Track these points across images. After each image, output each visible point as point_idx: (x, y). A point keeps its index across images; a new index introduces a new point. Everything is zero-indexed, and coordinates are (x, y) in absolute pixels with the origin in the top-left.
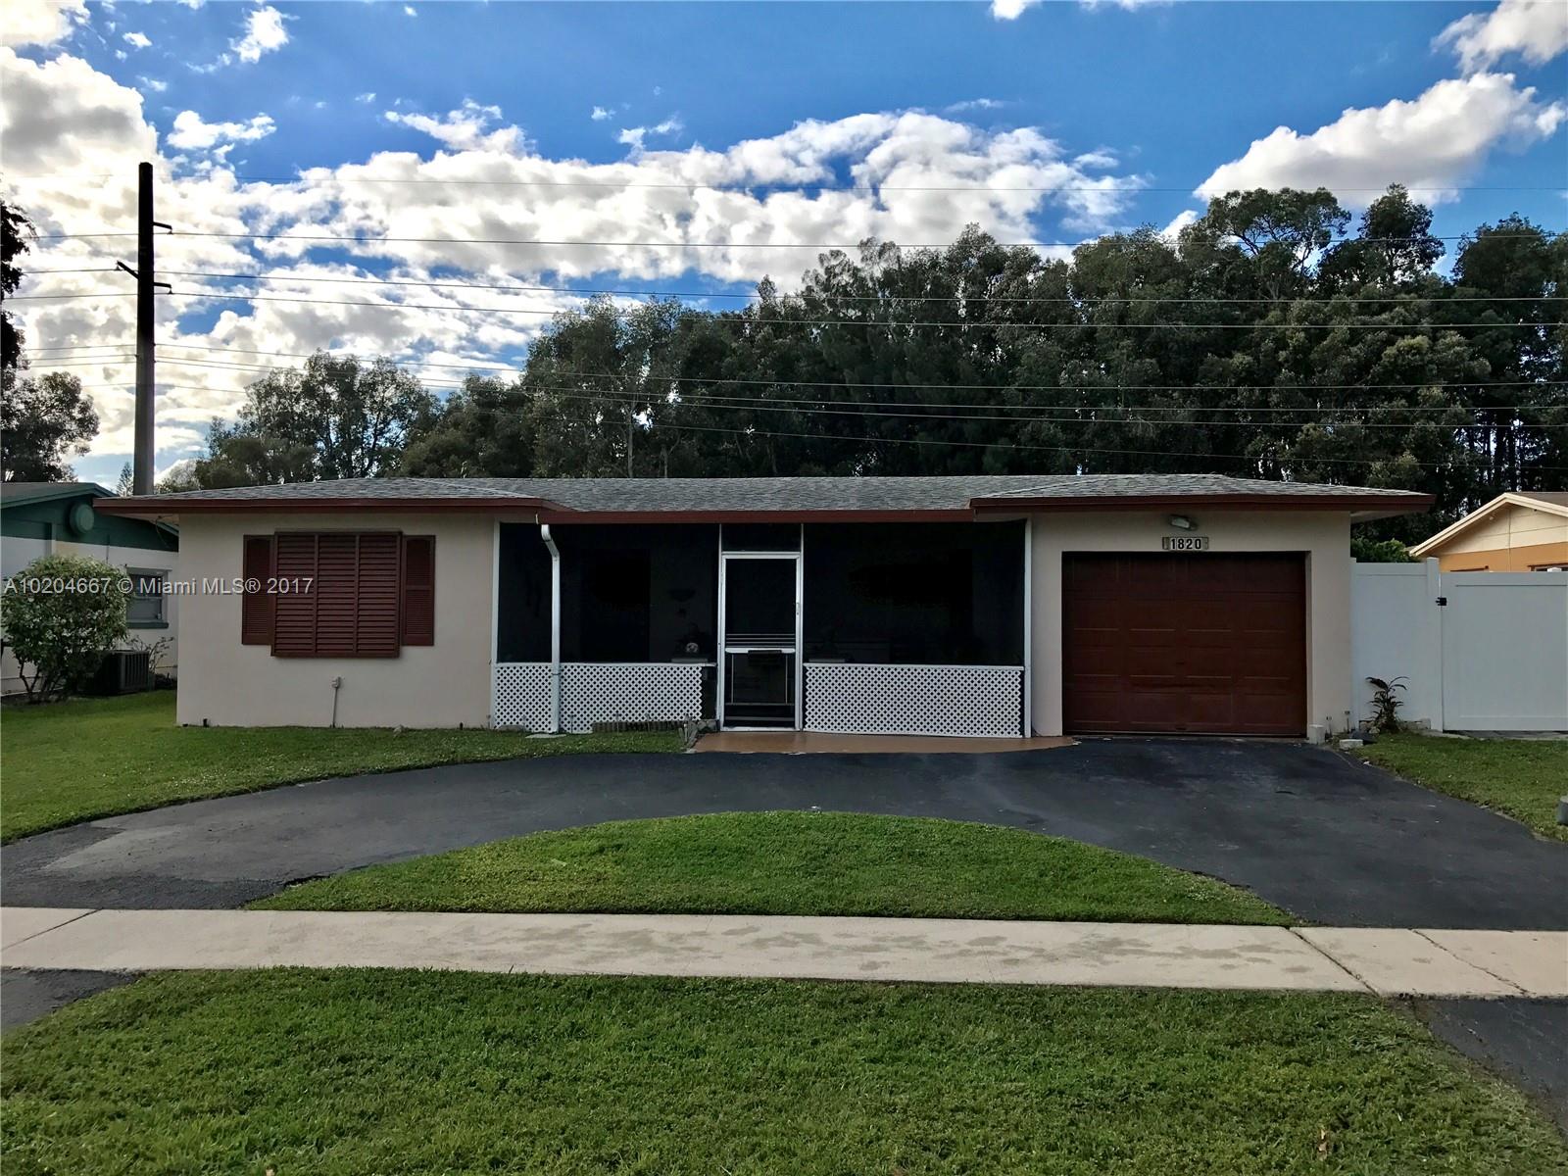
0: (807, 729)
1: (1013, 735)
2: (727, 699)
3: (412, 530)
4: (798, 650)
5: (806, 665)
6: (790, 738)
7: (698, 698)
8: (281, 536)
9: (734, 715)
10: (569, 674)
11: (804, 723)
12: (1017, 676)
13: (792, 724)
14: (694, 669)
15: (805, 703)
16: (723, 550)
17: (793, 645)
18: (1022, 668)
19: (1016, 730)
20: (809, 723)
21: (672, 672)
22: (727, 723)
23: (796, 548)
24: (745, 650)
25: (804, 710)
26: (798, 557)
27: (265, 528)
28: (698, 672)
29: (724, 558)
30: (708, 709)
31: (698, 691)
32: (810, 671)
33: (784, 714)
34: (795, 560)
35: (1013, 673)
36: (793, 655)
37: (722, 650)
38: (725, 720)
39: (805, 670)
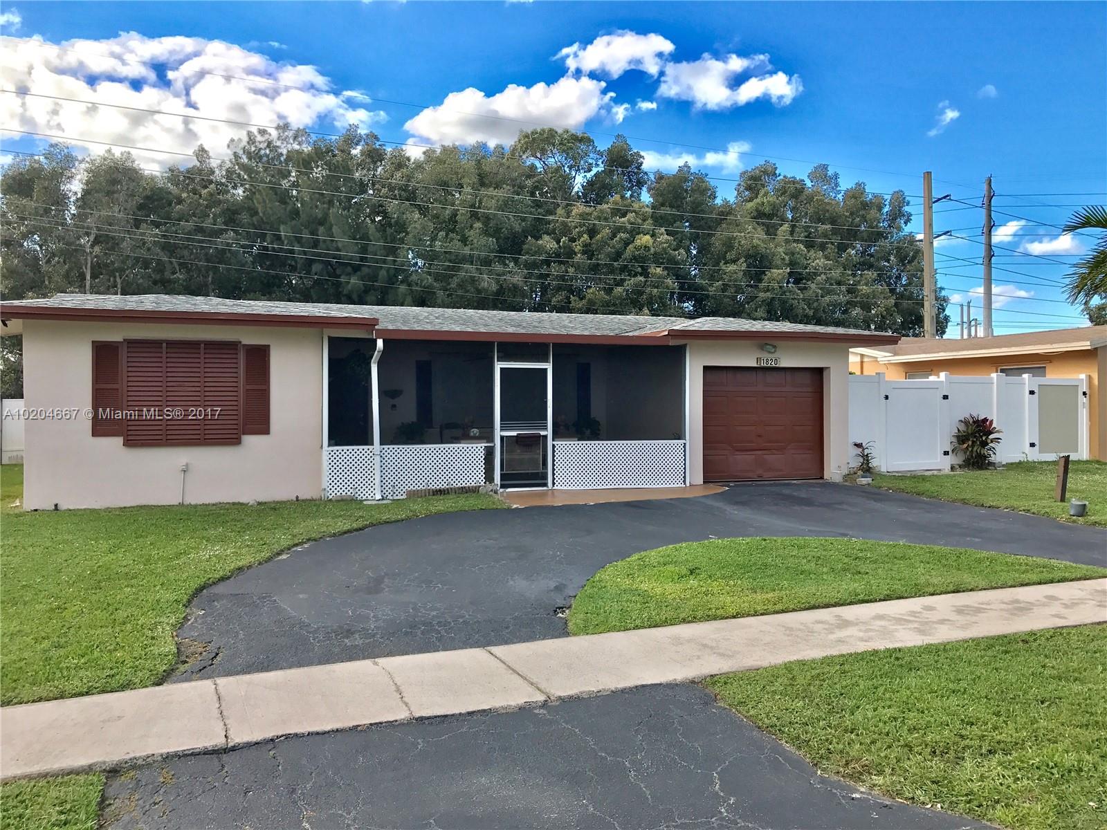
0: (555, 487)
1: (679, 485)
2: (502, 469)
3: (250, 337)
4: (549, 433)
5: (554, 443)
6: (543, 494)
7: (482, 469)
8: (131, 343)
9: (508, 480)
10: (386, 454)
11: (554, 484)
12: (682, 447)
13: (545, 485)
14: (479, 448)
15: (554, 470)
16: (498, 361)
17: (546, 428)
18: (684, 441)
19: (681, 481)
20: (557, 483)
21: (463, 450)
22: (502, 486)
23: (546, 361)
24: (514, 433)
25: (554, 474)
26: (549, 367)
27: (114, 334)
28: (481, 450)
29: (498, 366)
30: (489, 477)
31: (482, 464)
32: (557, 447)
33: (539, 478)
34: (546, 369)
35: (680, 445)
36: (545, 437)
37: (498, 433)
38: (501, 485)
39: (554, 446)
